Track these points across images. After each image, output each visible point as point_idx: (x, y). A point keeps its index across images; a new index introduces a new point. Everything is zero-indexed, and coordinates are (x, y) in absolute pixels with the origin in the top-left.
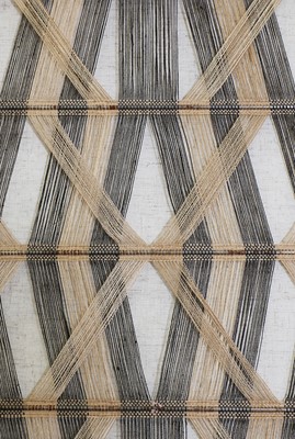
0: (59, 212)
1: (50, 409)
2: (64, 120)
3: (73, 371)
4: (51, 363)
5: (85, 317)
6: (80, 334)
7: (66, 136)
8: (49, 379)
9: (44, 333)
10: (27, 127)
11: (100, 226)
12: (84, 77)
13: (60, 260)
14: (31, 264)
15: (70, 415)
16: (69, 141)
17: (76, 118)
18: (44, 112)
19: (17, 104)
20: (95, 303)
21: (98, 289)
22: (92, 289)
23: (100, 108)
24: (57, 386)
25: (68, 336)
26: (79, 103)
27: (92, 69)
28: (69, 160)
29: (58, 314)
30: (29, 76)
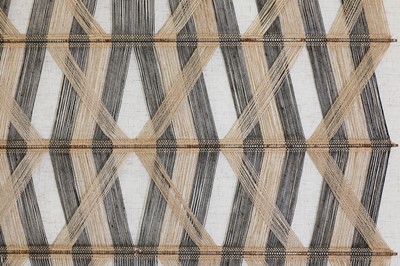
0: (71, 118)
1: (67, 253)
2: (73, 50)
3: (82, 228)
4: (67, 223)
5: (90, 192)
6: (87, 203)
7: (75, 63)
8: (66, 234)
9: (62, 203)
10: (48, 54)
11: (100, 129)
12: (87, 18)
13: (73, 152)
14: (52, 154)
15: (81, 257)
16: (77, 67)
17: (82, 49)
18: (59, 45)
19: (39, 38)
20: (96, 182)
21: (98, 172)
22: (94, 171)
23: (98, 41)
24: (72, 238)
25: (79, 205)
26: (84, 37)
27: (92, 12)
28: (77, 80)
29: (72, 188)
30: (48, 16)
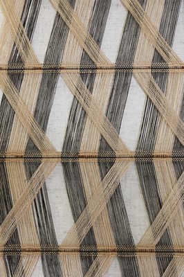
0: (153, 131)
1: (151, 251)
2: (155, 75)
3: (165, 228)
4: (151, 223)
5: (171, 195)
6: (168, 206)
7: (156, 85)
8: (150, 233)
9: (146, 205)
10: (133, 80)
11: (178, 140)
12: (166, 49)
13: (155, 161)
14: (137, 163)
15: (163, 255)
16: (158, 88)
17: (162, 74)
18: (143, 71)
19: (127, 65)
20: (176, 187)
21: (178, 178)
22: (174, 178)
23: (176, 68)
24: (155, 237)
25: (161, 207)
26: (163, 65)
27: (171, 44)
28: (159, 100)
29: (155, 193)
30: (133, 49)
